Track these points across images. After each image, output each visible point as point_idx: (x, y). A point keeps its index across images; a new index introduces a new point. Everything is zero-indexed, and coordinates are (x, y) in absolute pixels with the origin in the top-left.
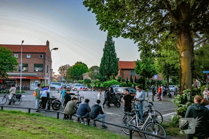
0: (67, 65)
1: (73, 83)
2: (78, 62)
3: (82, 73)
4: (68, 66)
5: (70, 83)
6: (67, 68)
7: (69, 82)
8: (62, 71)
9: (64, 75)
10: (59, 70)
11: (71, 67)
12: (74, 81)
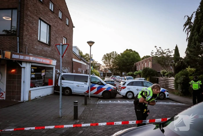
0: (113, 52)
1: (121, 76)
2: (127, 50)
3: (133, 63)
4: (115, 54)
5: (117, 76)
6: (113, 56)
7: (116, 74)
8: (107, 60)
9: (110, 65)
10: (103, 59)
11: (119, 55)
12: (123, 73)
